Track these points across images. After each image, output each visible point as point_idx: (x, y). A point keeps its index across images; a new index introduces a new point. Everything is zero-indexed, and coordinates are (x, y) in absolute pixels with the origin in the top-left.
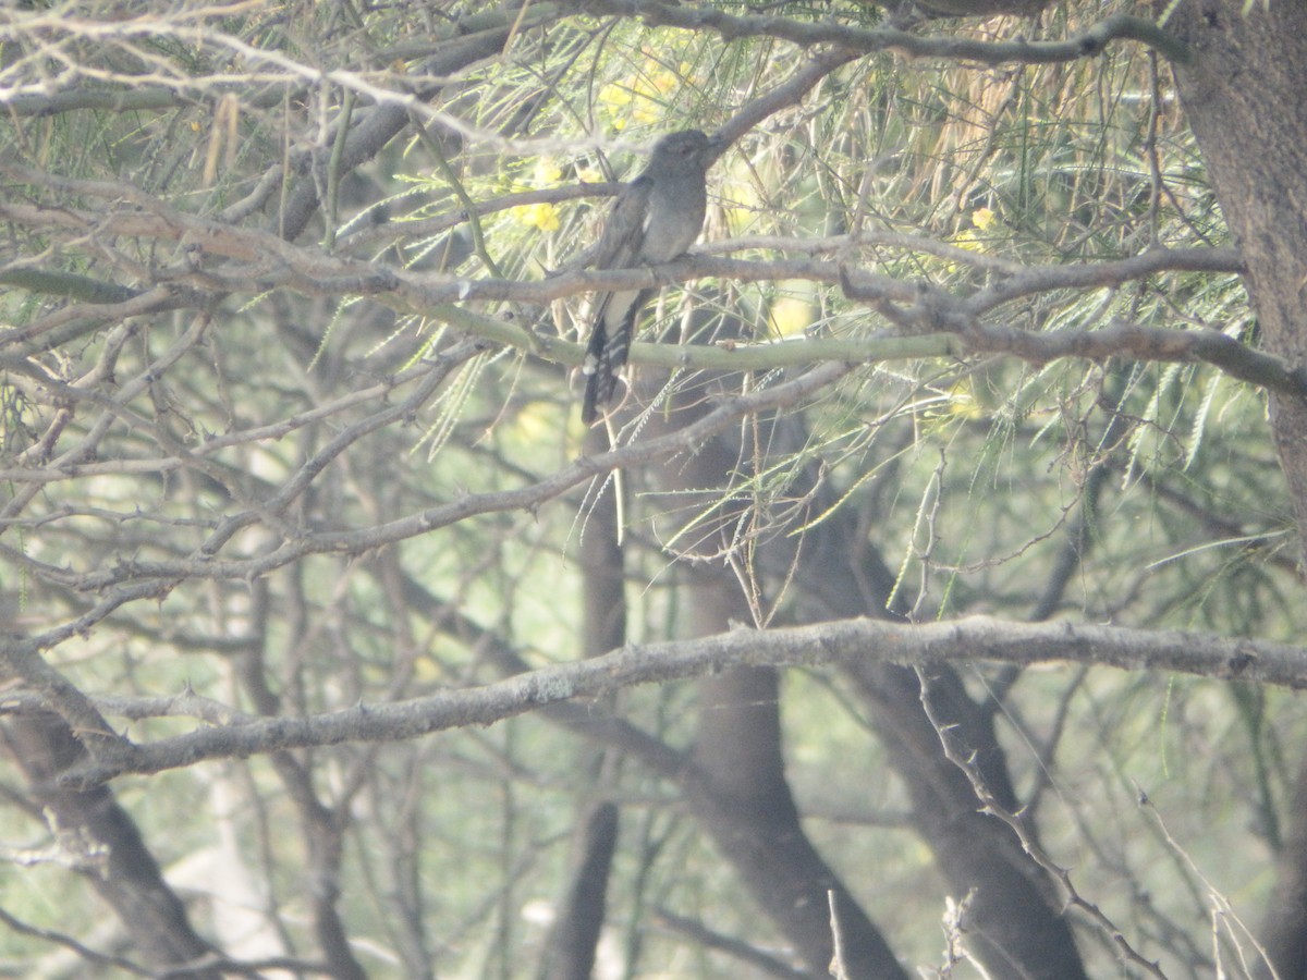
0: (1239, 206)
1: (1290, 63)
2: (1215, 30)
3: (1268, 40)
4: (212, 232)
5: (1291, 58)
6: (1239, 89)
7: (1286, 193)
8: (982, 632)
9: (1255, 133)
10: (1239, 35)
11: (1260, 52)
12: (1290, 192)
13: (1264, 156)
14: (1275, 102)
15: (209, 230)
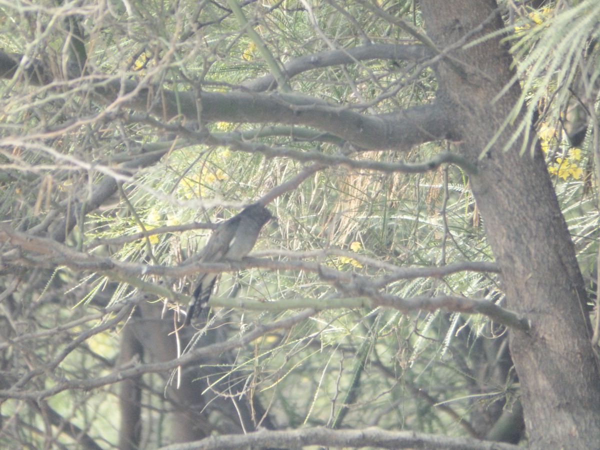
0: (498, 242)
1: (525, 177)
2: (490, 160)
3: (515, 165)
4: (29, 240)
5: (525, 174)
6: (500, 188)
7: (520, 236)
8: (374, 436)
9: (507, 209)
10: (501, 162)
11: (511, 170)
12: (523, 236)
13: (511, 219)
14: (517, 195)
15: (27, 238)
